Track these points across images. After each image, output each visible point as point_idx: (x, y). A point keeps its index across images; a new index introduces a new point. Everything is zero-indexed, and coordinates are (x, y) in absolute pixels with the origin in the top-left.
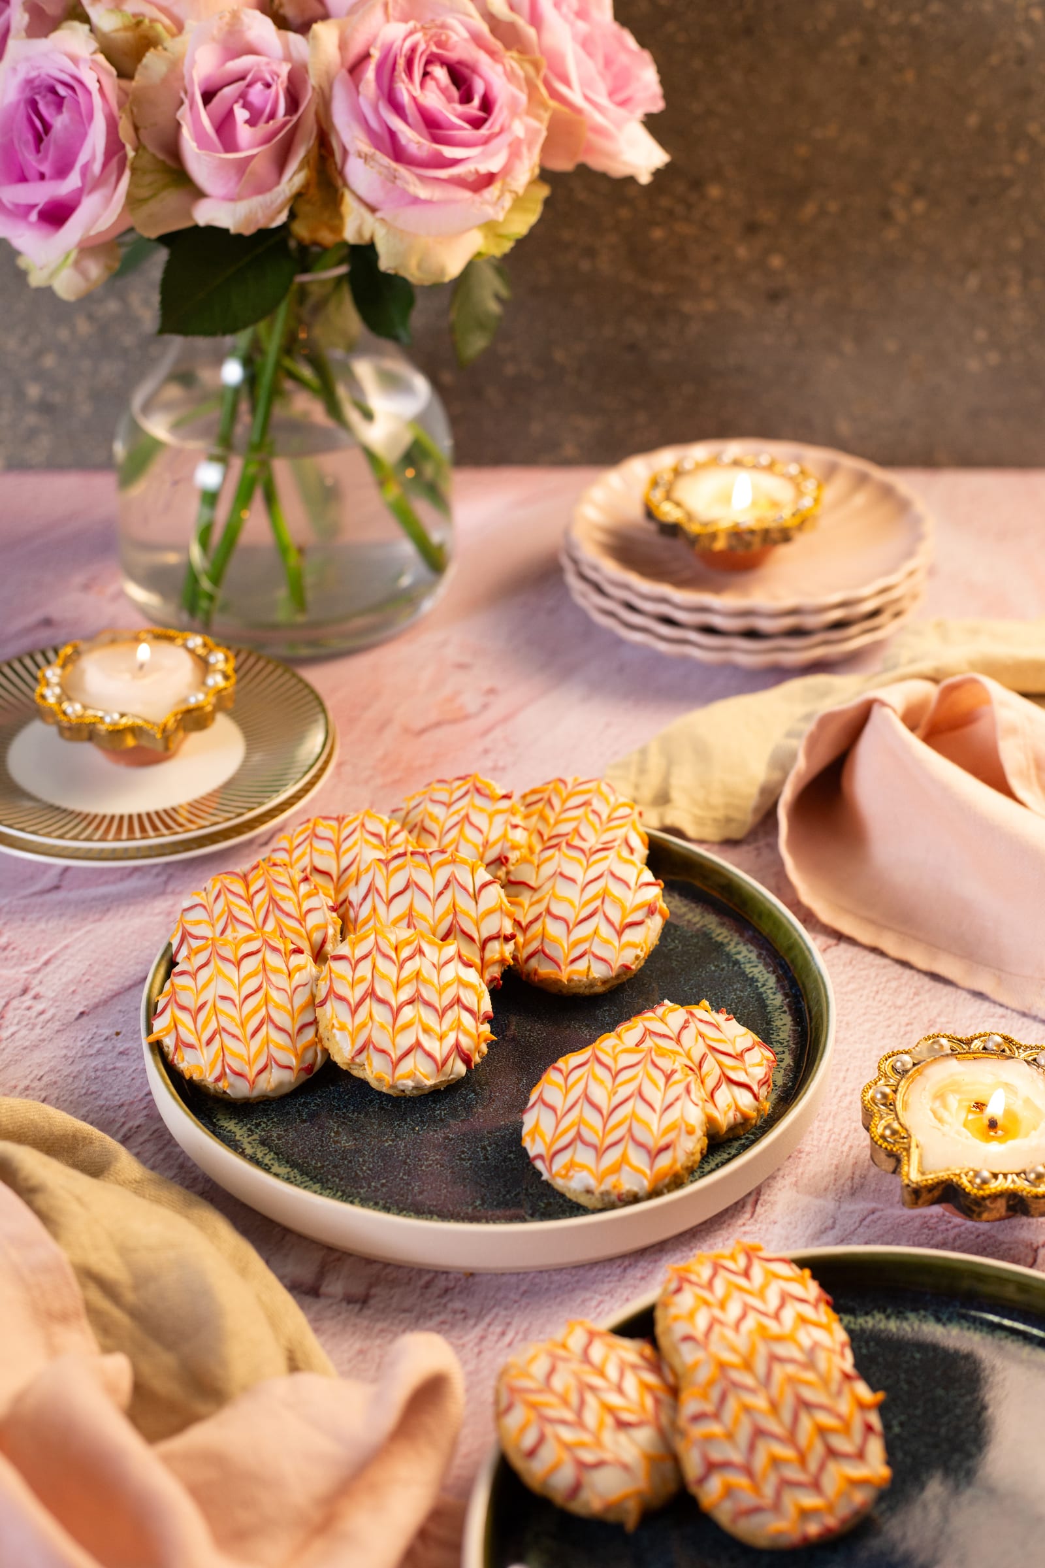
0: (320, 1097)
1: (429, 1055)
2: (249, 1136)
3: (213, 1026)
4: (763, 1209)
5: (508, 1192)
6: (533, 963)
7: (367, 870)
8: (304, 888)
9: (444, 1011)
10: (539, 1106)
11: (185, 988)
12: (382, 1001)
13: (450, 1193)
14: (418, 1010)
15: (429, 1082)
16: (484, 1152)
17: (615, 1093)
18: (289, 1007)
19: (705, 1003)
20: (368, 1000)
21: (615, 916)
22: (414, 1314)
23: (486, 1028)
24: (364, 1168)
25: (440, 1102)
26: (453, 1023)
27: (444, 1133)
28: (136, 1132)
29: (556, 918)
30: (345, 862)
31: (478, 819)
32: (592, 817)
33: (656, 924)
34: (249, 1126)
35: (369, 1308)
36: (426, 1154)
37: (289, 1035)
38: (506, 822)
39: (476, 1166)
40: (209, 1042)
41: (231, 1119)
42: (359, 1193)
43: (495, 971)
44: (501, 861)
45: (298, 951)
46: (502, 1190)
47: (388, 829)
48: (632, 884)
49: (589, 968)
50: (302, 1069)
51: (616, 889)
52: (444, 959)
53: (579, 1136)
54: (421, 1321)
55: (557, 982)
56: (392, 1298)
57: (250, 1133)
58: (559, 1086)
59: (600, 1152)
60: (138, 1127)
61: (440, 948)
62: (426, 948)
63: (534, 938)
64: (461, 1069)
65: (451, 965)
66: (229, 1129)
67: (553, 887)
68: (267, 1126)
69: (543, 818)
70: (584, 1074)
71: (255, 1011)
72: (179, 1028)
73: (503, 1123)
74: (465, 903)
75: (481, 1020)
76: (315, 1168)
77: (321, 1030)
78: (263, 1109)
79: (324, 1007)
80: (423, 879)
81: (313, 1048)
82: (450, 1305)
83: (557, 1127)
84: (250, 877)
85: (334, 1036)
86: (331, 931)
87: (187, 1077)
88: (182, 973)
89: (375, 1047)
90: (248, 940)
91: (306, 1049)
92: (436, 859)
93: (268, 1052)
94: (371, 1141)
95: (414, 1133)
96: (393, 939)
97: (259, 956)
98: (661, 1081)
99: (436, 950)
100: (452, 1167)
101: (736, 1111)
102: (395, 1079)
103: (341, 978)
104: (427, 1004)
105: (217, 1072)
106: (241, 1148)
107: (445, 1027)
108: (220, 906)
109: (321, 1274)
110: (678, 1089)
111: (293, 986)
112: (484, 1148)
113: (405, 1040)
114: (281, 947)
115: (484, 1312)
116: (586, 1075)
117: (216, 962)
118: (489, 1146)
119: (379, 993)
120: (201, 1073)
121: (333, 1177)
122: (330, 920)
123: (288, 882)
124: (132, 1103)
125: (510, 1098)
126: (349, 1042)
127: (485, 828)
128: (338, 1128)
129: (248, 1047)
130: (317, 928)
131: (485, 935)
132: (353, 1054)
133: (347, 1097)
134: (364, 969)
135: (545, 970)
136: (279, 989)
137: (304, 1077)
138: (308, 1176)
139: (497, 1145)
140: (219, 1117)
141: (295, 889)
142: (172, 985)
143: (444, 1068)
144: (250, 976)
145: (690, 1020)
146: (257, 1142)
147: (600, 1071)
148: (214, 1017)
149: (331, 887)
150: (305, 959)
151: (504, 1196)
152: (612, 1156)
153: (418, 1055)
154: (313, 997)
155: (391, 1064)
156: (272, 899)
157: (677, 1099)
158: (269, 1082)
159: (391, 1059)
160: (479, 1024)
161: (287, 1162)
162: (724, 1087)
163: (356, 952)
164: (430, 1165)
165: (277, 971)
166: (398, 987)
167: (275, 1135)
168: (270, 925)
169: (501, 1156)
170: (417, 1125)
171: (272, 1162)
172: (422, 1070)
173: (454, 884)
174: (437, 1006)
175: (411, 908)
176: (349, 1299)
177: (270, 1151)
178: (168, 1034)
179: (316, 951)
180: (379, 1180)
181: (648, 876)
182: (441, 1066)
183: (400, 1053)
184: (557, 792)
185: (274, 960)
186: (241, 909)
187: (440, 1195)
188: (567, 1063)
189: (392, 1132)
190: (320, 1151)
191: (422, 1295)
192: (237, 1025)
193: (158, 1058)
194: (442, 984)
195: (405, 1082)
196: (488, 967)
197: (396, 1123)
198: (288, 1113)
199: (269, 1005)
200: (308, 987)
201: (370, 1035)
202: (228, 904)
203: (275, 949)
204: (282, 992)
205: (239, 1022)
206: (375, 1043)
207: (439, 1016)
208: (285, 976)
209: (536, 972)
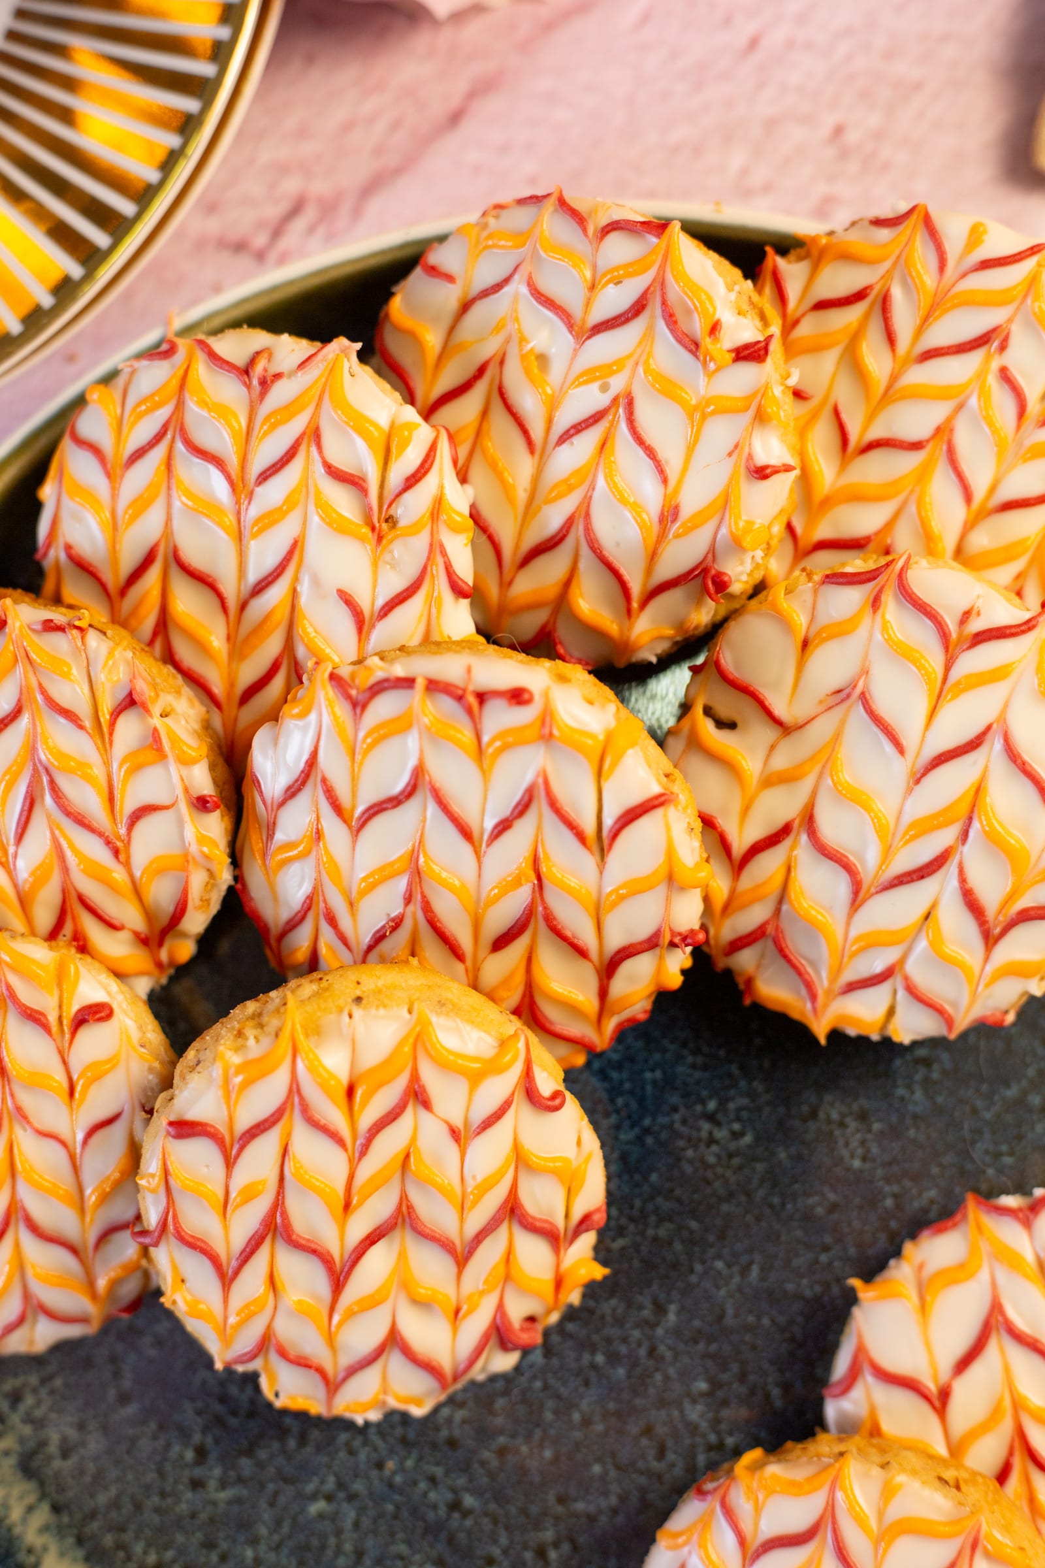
6: (748, 959)
8: (125, 735)
9: (473, 1246)
12: (303, 1246)
14: (401, 1257)
15: (418, 1411)
20: (265, 1249)
21: (991, 881)
26: (493, 1269)
29: (828, 851)
31: (658, 419)
37: (73, 1249)
49: (891, 1012)
51: (1009, 804)
52: (483, 1109)
62: (431, 1079)
63: (755, 897)
65: (500, 1126)
67: (834, 740)
68: (39, 1402)
74: (569, 860)
75: (569, 1235)
79: (154, 1249)
86: (197, 880)
89: (282, 1355)
91: (117, 1281)
92: (498, 718)
93: (26, 1292)
99: (462, 1086)
102: (333, 1408)
104: (427, 1235)
111: (84, 1122)
114: (49, 1003)
123: (83, 708)
127: (672, 456)
130: (159, 868)
131: (616, 939)
135: (774, 987)
136: (42, 1134)
146: (14, 1460)
153: (395, 1363)
154: (135, 1151)
155: (322, 1386)
158: (32, 1342)
159: (324, 1374)
160: (564, 1250)
163: (239, 1112)
165: (37, 1083)
166: (349, 1207)
170: (393, 1451)
171: (45, 1539)
172: (403, 1394)
173: (541, 805)
174: (454, 1237)
177: (44, 1496)
182: (452, 1379)
183: (347, 1362)
185: (29, 1048)
194: (471, 1184)
196: (616, 1013)
197: (342, 1436)
199: (19, 1180)
201: (269, 1327)
203: (31, 1016)
204: (52, 1142)
206: (283, 1343)
207: (457, 1262)
208: (60, 1096)
209: (748, 984)
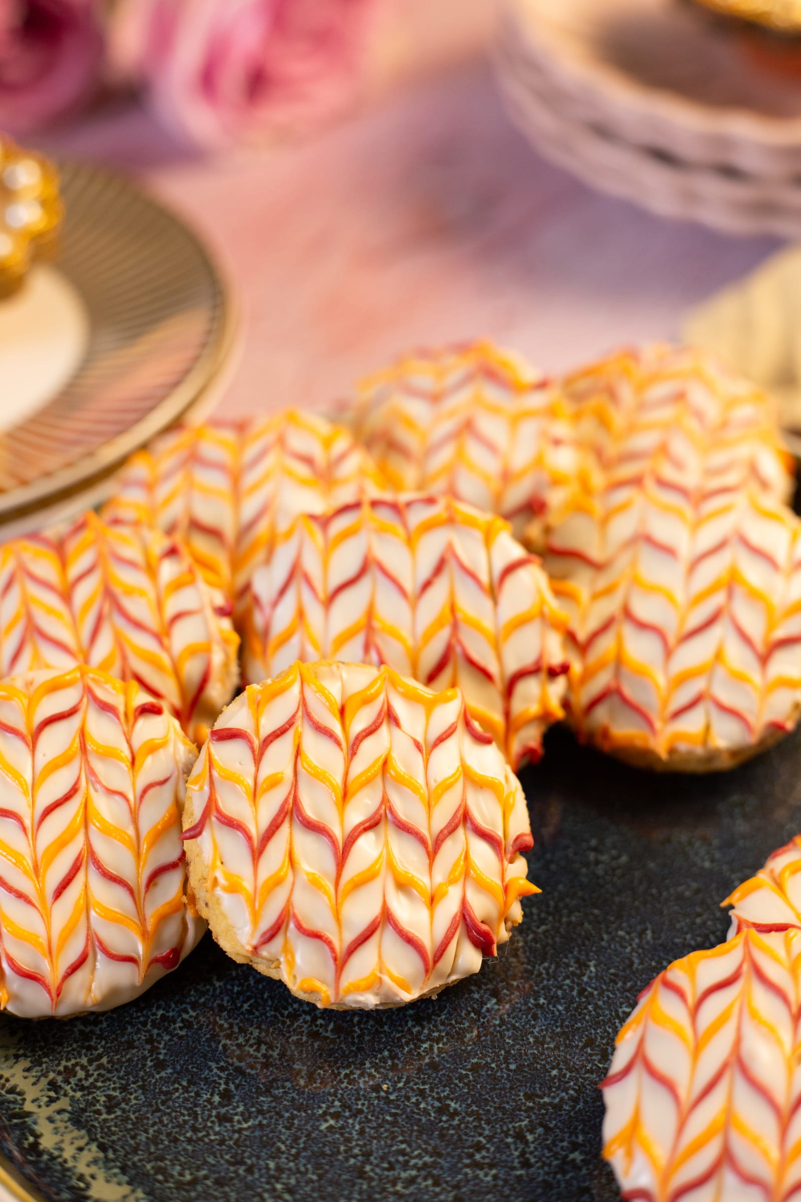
0: (194, 1006)
1: (409, 940)
2: (52, 1100)
6: (601, 715)
7: (288, 535)
8: (168, 570)
9: (439, 842)
12: (315, 828)
14: (386, 844)
15: (408, 996)
16: (521, 1146)
18: (131, 831)
20: (285, 828)
21: (754, 623)
23: (519, 868)
24: (279, 1186)
25: (430, 1021)
26: (456, 865)
27: (439, 1099)
29: (642, 626)
30: (249, 508)
31: (492, 427)
32: (692, 424)
34: (52, 1075)
36: (402, 1153)
37: (131, 891)
38: (542, 433)
39: (506, 1181)
41: (17, 1057)
43: (531, 736)
44: (534, 508)
45: (151, 710)
47: (327, 443)
49: (708, 728)
50: (155, 961)
51: (754, 572)
52: (436, 731)
55: (647, 753)
57: (52, 1094)
58: (679, 1033)
59: (777, 1197)
61: (429, 706)
62: (400, 708)
64: (471, 959)
65: (451, 744)
66: (12, 1082)
67: (634, 563)
68: (88, 1075)
69: (603, 422)
70: (731, 1006)
71: (62, 843)
73: (555, 1072)
74: (473, 603)
75: (509, 856)
76: (180, 1186)
77: (193, 882)
78: (81, 1032)
79: (199, 839)
80: (392, 553)
81: (178, 917)
83: (679, 1130)
84: (72, 546)
85: (218, 901)
86: (217, 658)
89: (299, 927)
90: (54, 687)
91: (163, 919)
92: (417, 516)
93: (89, 928)
94: (293, 1117)
95: (378, 1098)
96: (335, 690)
97: (74, 723)
99: (420, 712)
100: (457, 1187)
102: (341, 992)
103: (232, 779)
104: (404, 828)
107: (439, 877)
108: (11, 605)
111: (141, 783)
112: (520, 1136)
113: (361, 911)
114: (118, 701)
116: (736, 1009)
118: (531, 1132)
119: (309, 812)
122: (216, 636)
123: (139, 558)
125: (567, 1009)
126: (247, 915)
127: (502, 444)
128: (226, 1083)
129: (46, 918)
130: (193, 651)
131: (512, 666)
132: (255, 942)
133: (246, 1006)
134: (279, 759)
135: (624, 729)
136: (111, 792)
137: (160, 972)
139: (547, 1129)
141: (151, 571)
143: (439, 965)
144: (54, 766)
146: (66, 1116)
147: (762, 999)
149: (221, 559)
150: (166, 726)
153: (388, 939)
154: (179, 808)
155: (331, 962)
156: (109, 594)
158: (90, 990)
159: (332, 950)
160: (506, 863)
161: (124, 1170)
163: (263, 721)
164: (412, 1181)
165: (108, 754)
166: (346, 795)
167: (103, 1099)
168: (104, 647)
169: (555, 1156)
170: (385, 1078)
171: (93, 1169)
172: (395, 973)
173: (451, 567)
174: (424, 831)
175: (370, 614)
177: (93, 1140)
179: (189, 700)
182: (432, 959)
183: (350, 936)
184: (626, 373)
185: (103, 730)
186: (50, 611)
188: (692, 975)
189: (335, 1095)
190: (189, 1141)
192: (26, 872)
194: (433, 784)
195: (361, 998)
196: (518, 729)
197: (343, 1072)
198: (130, 1045)
199: (92, 828)
200: (168, 789)
201: (289, 902)
202: (26, 602)
203: (106, 708)
204: (117, 798)
205: (29, 863)
206: (300, 917)
207: (428, 853)
208: (125, 766)
209: (605, 733)
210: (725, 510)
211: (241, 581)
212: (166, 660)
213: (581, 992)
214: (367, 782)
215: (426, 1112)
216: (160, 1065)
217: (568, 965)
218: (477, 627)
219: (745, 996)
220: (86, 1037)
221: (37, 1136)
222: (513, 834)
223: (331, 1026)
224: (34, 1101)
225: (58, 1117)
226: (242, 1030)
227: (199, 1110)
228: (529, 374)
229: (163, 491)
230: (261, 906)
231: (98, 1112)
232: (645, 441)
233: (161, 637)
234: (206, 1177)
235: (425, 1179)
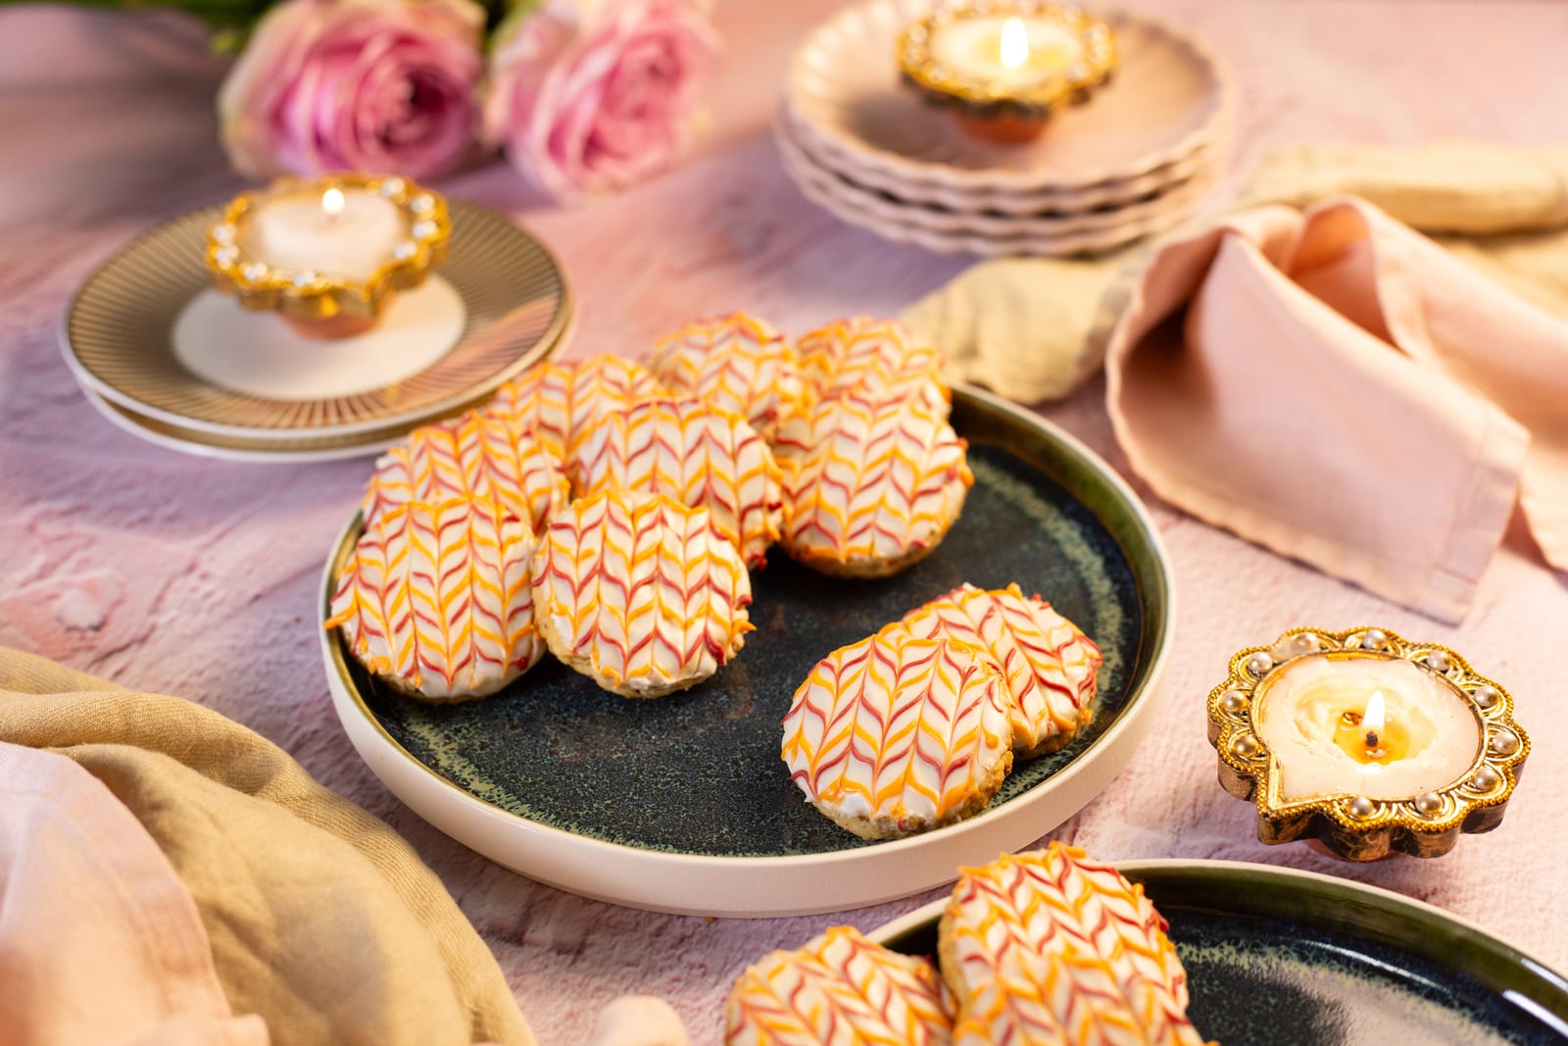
0: (536, 698)
1: (670, 647)
2: (446, 744)
3: (405, 608)
4: (1083, 842)
5: (763, 817)
6: (804, 538)
7: (603, 423)
8: (525, 445)
9: (691, 594)
10: (804, 710)
11: (371, 563)
12: (612, 580)
13: (691, 817)
14: (658, 593)
15: (670, 681)
16: (735, 767)
17: (898, 696)
18: (499, 587)
19: (1015, 587)
20: (596, 579)
21: (906, 481)
22: (639, 969)
23: (743, 615)
24: (586, 786)
25: (684, 706)
26: (701, 608)
27: (687, 744)
28: (310, 739)
29: (833, 483)
30: (579, 414)
31: (743, 366)
32: (882, 367)
33: (956, 493)
34: (446, 732)
35: (584, 960)
36: (663, 770)
37: (499, 621)
38: (777, 369)
39: (724, 784)
40: (399, 628)
41: (424, 723)
42: (577, 816)
43: (757, 547)
44: (769, 416)
45: (513, 519)
46: (756, 814)
47: (632, 374)
48: (928, 442)
49: (872, 545)
50: (513, 663)
51: (908, 450)
52: (691, 530)
53: (852, 748)
54: (649, 976)
55: (833, 562)
56: (613, 947)
57: (447, 741)
58: (828, 686)
59: (877, 768)
60: (315, 732)
61: (688, 517)
62: (670, 517)
63: (806, 508)
64: (710, 665)
65: (701, 538)
66: (422, 735)
67: (831, 447)
68: (469, 732)
69: (822, 366)
70: (860, 671)
71: (457, 591)
72: (364, 611)
73: (760, 732)
74: (721, 463)
75: (736, 605)
76: (525, 785)
77: (538, 616)
78: (465, 711)
79: (542, 586)
80: (670, 433)
81: (527, 638)
82: (686, 957)
83: (824, 737)
84: (461, 431)
85: (553, 623)
86: (556, 496)
87: (372, 671)
88: (370, 544)
89: (602, 636)
90: (452, 504)
91: (519, 638)
92: (686, 411)
93: (472, 642)
94: (596, 752)
95: (650, 743)
96: (629, 505)
97: (464, 526)
98: (957, 681)
99: (682, 518)
100: (695, 786)
101: (1050, 720)
102: (627, 676)
103: (563, 551)
104: (669, 584)
105: (407, 666)
106: (434, 758)
107: (690, 613)
108: (421, 467)
109: (527, 916)
110: (977, 691)
111: (506, 560)
112: (735, 763)
113: (641, 629)
114: (493, 514)
115: (728, 967)
116: (863, 672)
117: (412, 532)
118: (742, 760)
119: (610, 571)
120: (389, 666)
121: (546, 796)
122: (555, 484)
123: (506, 438)
124: (308, 704)
125: (771, 701)
126: (571, 630)
127: (749, 376)
128: (556, 736)
129: (446, 634)
130: (540, 492)
131: (745, 502)
132: (575, 645)
133: (568, 698)
134: (592, 541)
135: (818, 546)
136: (487, 565)
137: (516, 673)
138: (515, 795)
139: (752, 759)
140: (410, 720)
141: (514, 445)
142: (357, 559)
143: (689, 664)
144: (452, 549)
145: (996, 608)
146: (455, 752)
147: (880, 668)
148: (406, 599)
149: (559, 445)
150: (523, 529)
151: (759, 821)
152: (893, 773)
153: (656, 647)
154: (529, 574)
155: (622, 658)
156: (486, 459)
157: (976, 703)
158: (472, 679)
159: (623, 651)
160: (733, 610)
161: (491, 777)
162: (1036, 690)
163: (583, 519)
164: (668, 783)
165: (485, 543)
166: (633, 563)
167: (478, 744)
168: (483, 489)
169: (756, 772)
170: (655, 733)
171: (472, 776)
172: (661, 666)
173: (707, 441)
174: (682, 587)
175: (654, 470)
176: (560, 949)
177: (471, 763)
178: (349, 617)
179: (538, 520)
180: (603, 800)
181: (948, 434)
182: (684, 661)
183: (633, 644)
184: (839, 335)
185: (483, 530)
186: (448, 469)
187: (677, 820)
188: (839, 659)
189: (622, 741)
190: (532, 764)
191: (651, 944)
192: (434, 608)
193: (338, 649)
194: (688, 560)
195: (639, 679)
196: (747, 542)
197: (628, 731)
198: (496, 717)
199: (475, 584)
200: (522, 563)
201: (596, 622)
202: (432, 464)
203: (484, 517)
204: (491, 568)
205: (436, 604)
206: (603, 631)
207: (684, 599)
208: (496, 549)
209: (807, 549)
210: (894, 413)
211: (572, 458)
212: (522, 497)
213: (781, 693)
214: (646, 556)
215: (679, 750)
216: (513, 727)
217: (773, 679)
218: (722, 477)
219: (871, 665)
220: (468, 713)
221: (437, 761)
222: (739, 594)
223: (622, 708)
224: (435, 744)
225: (450, 752)
226: (566, 710)
227: (538, 749)
228: (769, 331)
229: (520, 406)
230: (579, 624)
231: (476, 750)
232: (848, 379)
233: (520, 483)
234: (541, 781)
235: (676, 782)
